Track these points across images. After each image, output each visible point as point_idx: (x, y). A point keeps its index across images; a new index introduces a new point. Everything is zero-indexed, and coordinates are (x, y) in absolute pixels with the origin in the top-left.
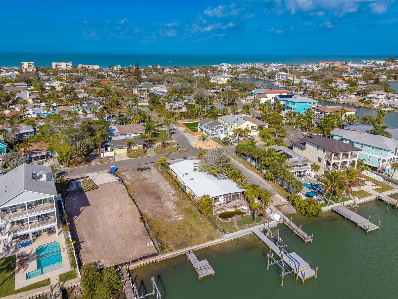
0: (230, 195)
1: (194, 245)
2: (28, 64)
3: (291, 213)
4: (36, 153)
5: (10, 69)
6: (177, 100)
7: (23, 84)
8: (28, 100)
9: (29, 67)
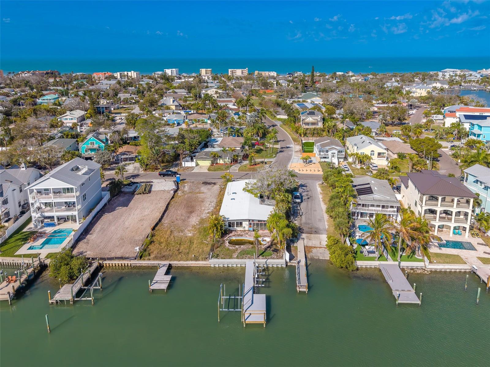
0: (257, 222)
1: (175, 260)
2: (206, 70)
3: (321, 258)
4: (127, 154)
5: (188, 76)
6: (312, 114)
7: (183, 90)
8: (171, 106)
9: (206, 74)
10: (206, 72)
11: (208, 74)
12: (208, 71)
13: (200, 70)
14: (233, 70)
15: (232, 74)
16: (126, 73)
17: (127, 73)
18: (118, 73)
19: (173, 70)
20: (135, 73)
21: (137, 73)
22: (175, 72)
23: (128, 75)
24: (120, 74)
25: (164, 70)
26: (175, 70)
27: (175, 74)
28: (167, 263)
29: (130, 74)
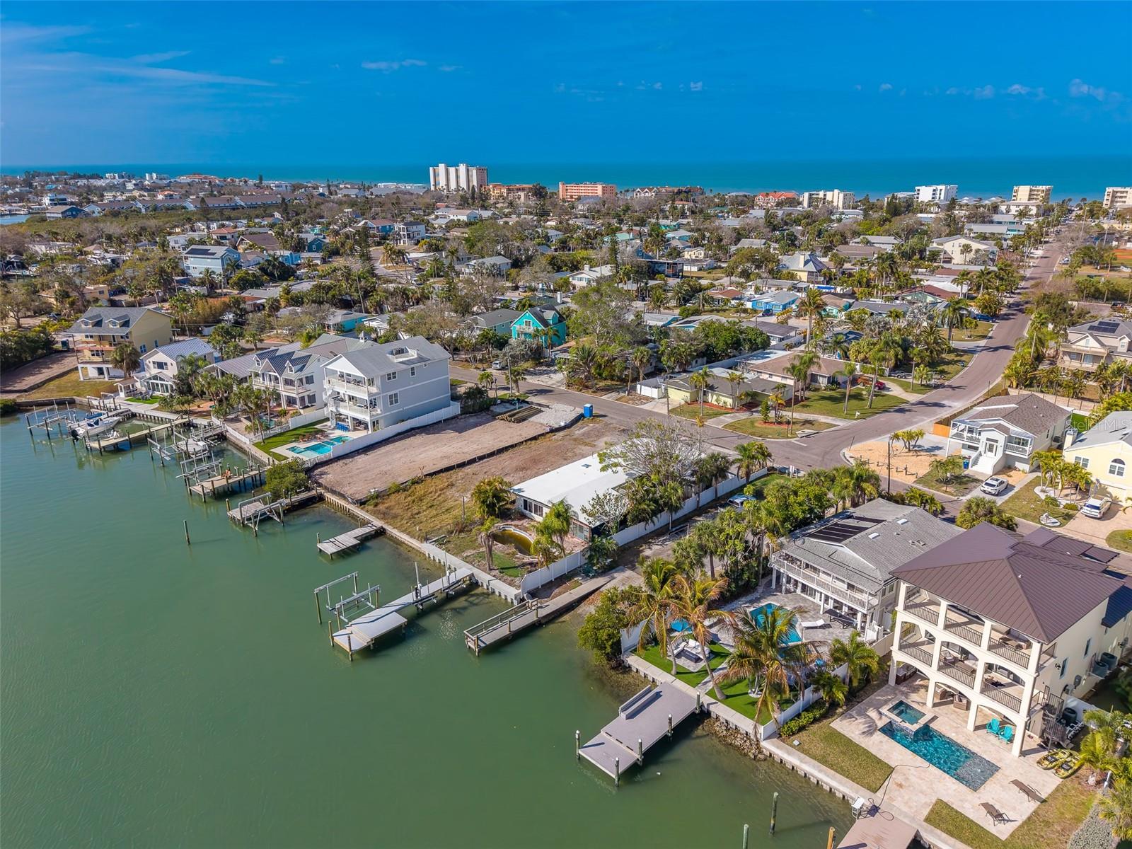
1: (391, 524)
2: (1031, 191)
6: (1105, 330)
7: (892, 239)
8: (799, 273)
9: (1029, 199)
10: (1030, 195)
11: (1036, 199)
12: (1038, 191)
13: (1015, 188)
14: (1116, 189)
15: (1112, 202)
16: (821, 194)
17: (825, 195)
18: (806, 195)
19: (939, 187)
20: (842, 195)
21: (845, 195)
22: (943, 192)
23: (825, 199)
24: (810, 195)
25: (917, 188)
26: (943, 187)
27: (942, 198)
28: (378, 523)
29: (829, 196)
